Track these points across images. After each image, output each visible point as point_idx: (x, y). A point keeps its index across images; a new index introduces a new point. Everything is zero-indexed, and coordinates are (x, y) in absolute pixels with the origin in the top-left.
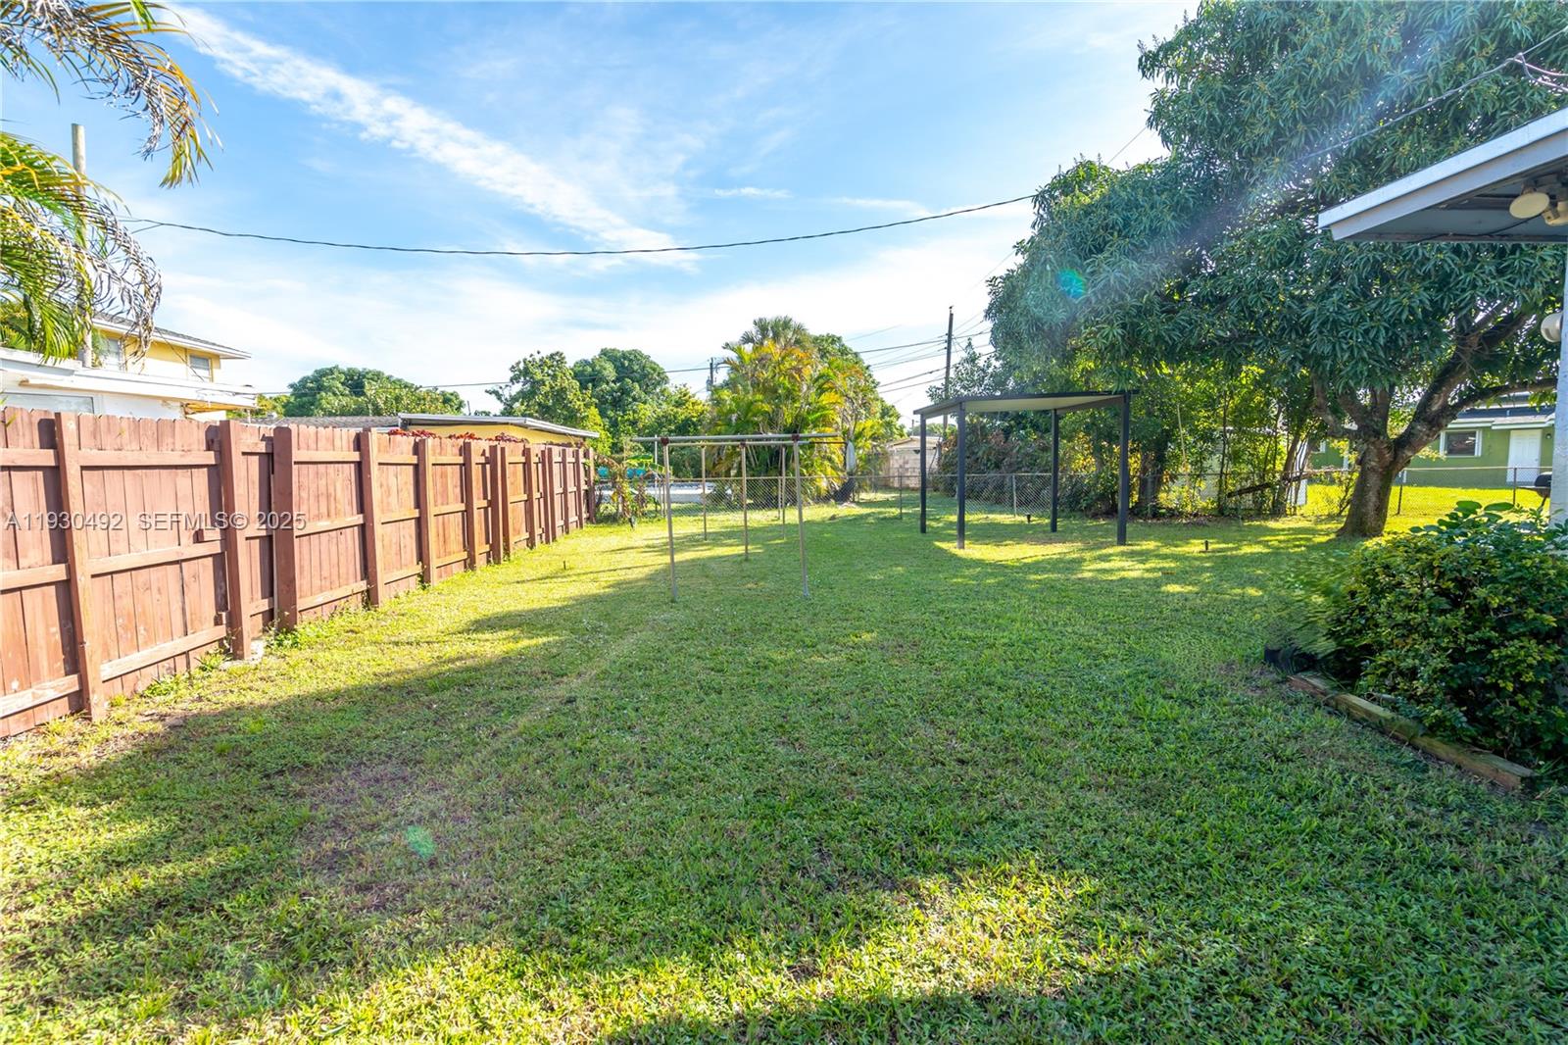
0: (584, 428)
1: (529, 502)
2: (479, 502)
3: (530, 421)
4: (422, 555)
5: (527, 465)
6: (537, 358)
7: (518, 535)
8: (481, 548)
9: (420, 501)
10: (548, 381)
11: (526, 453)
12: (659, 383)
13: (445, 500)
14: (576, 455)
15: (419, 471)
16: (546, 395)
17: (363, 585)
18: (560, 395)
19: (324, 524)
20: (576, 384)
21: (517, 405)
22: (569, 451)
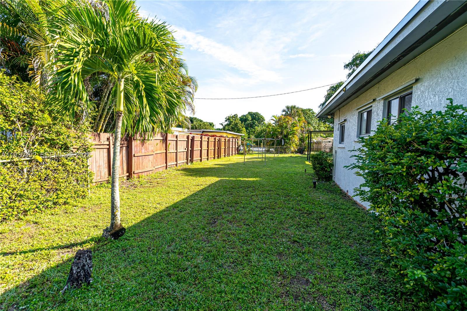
0: (241, 133)
1: (225, 149)
2: (216, 148)
3: (228, 132)
4: (208, 155)
5: (225, 142)
6: (231, 116)
7: (223, 154)
8: (216, 156)
9: (208, 147)
10: (234, 121)
11: (225, 139)
12: (262, 121)
13: (211, 147)
14: (235, 140)
15: (208, 142)
16: (233, 125)
17: (200, 158)
18: (236, 125)
19: (197, 149)
20: (240, 122)
21: (226, 127)
22: (234, 139)
